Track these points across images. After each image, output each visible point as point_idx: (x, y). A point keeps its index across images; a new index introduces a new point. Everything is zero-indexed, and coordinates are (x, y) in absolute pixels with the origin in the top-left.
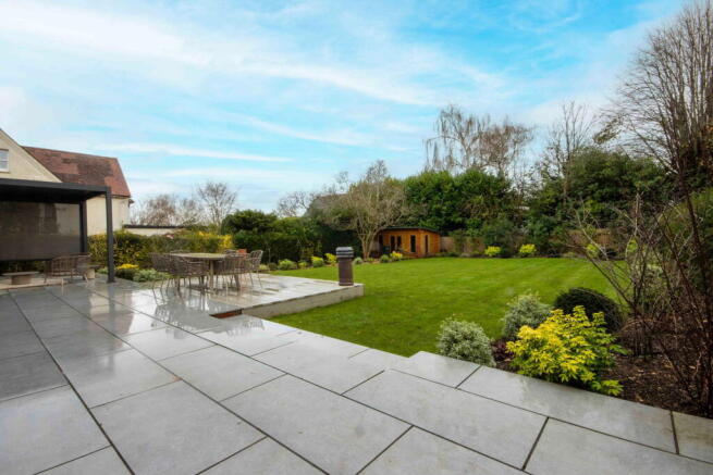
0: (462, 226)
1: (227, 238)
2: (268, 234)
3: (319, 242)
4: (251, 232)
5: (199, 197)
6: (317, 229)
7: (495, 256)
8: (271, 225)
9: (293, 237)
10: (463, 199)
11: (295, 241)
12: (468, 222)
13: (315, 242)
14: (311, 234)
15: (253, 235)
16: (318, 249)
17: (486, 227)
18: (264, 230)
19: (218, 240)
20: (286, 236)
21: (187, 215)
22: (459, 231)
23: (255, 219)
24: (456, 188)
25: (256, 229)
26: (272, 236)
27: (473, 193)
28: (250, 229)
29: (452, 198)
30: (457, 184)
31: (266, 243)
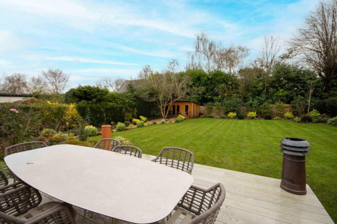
0: (212, 100)
1: (72, 106)
2: (103, 103)
3: (136, 109)
4: (90, 102)
5: (43, 77)
6: (134, 101)
7: (234, 118)
8: (105, 97)
9: (121, 106)
10: (213, 86)
11: (121, 109)
12: (215, 98)
13: (134, 109)
14: (131, 104)
15: (93, 104)
16: (135, 114)
17: (226, 102)
18: (99, 101)
19: (65, 108)
20: (115, 105)
21: (35, 88)
22: (210, 103)
23: (93, 93)
24: (209, 79)
25: (95, 100)
26: (106, 105)
27: (219, 82)
28: (90, 100)
29: (206, 85)
30: (210, 77)
31: (102, 110)
